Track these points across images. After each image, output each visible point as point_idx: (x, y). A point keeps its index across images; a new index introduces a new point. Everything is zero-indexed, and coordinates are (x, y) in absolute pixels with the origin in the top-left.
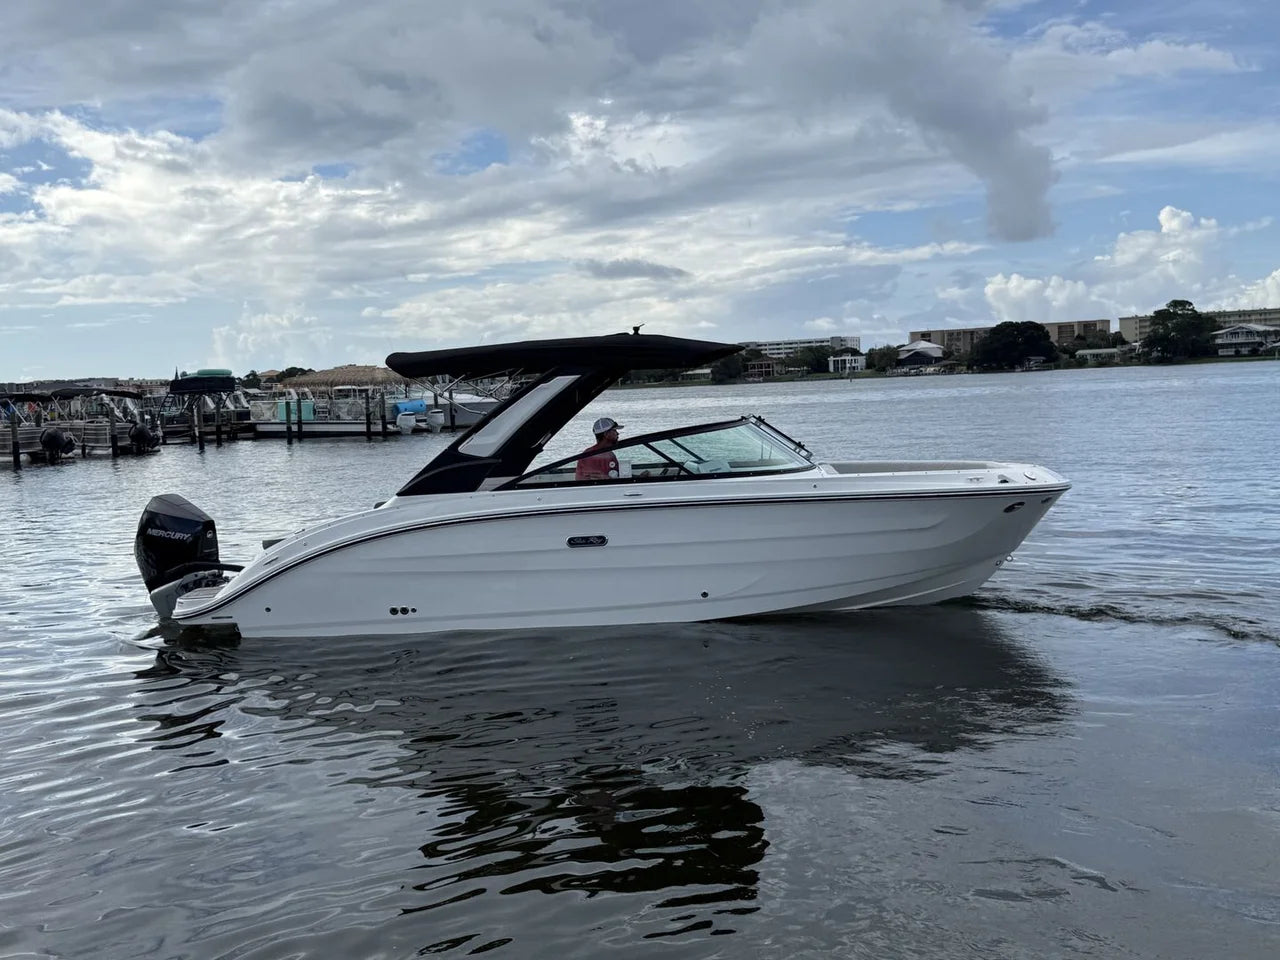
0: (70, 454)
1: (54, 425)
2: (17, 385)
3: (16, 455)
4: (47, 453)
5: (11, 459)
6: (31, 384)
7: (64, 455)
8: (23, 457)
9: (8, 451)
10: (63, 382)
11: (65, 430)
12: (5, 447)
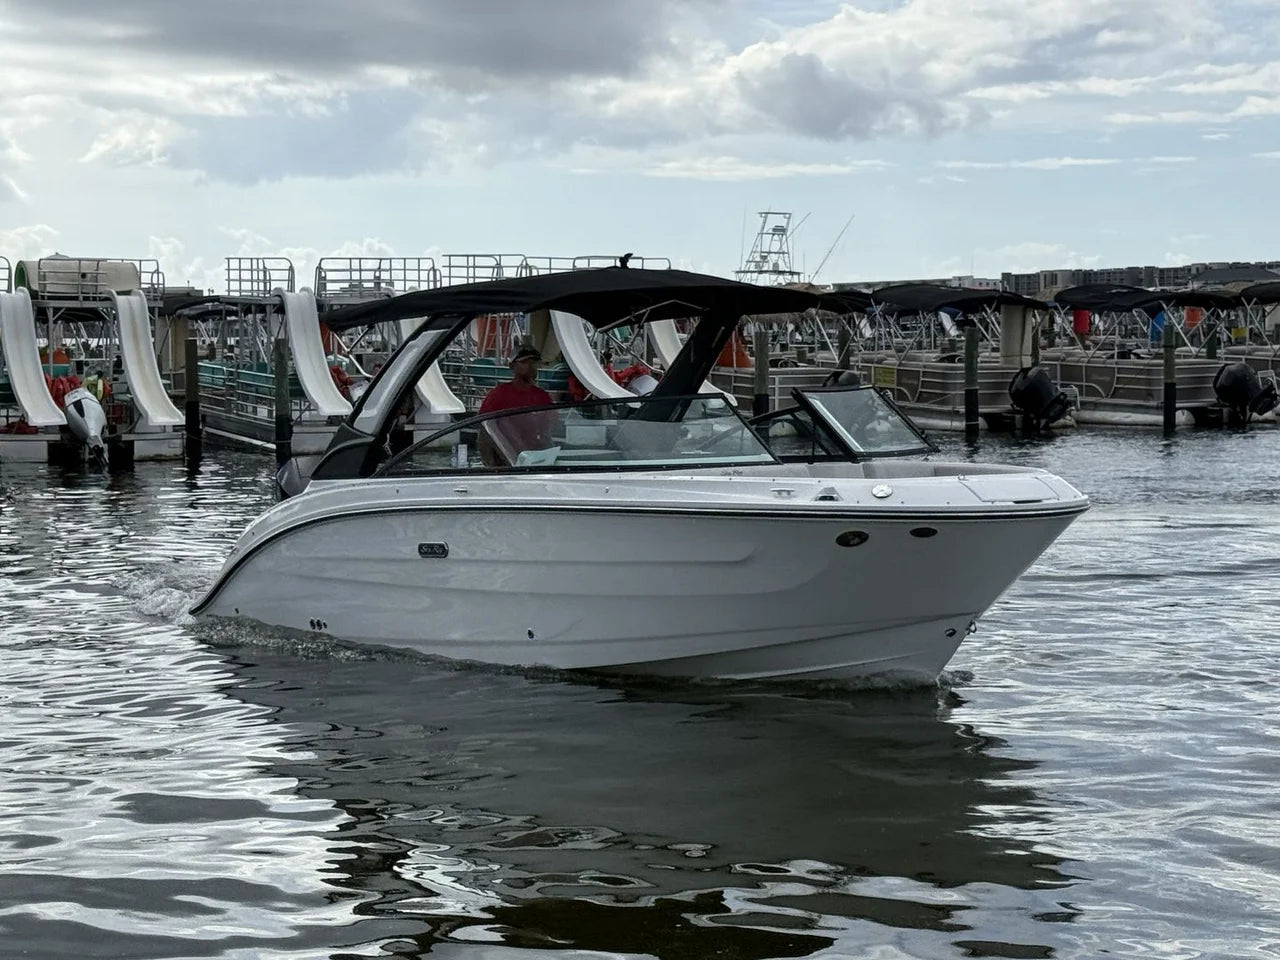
0: (1269, 415)
1: (1243, 353)
2: (1162, 271)
3: (1169, 411)
4: (1225, 410)
5: (1160, 419)
6: (1188, 269)
7: (1255, 415)
8: (1181, 417)
9: (1153, 403)
10: (1247, 266)
11: (1262, 364)
12: (1149, 395)
